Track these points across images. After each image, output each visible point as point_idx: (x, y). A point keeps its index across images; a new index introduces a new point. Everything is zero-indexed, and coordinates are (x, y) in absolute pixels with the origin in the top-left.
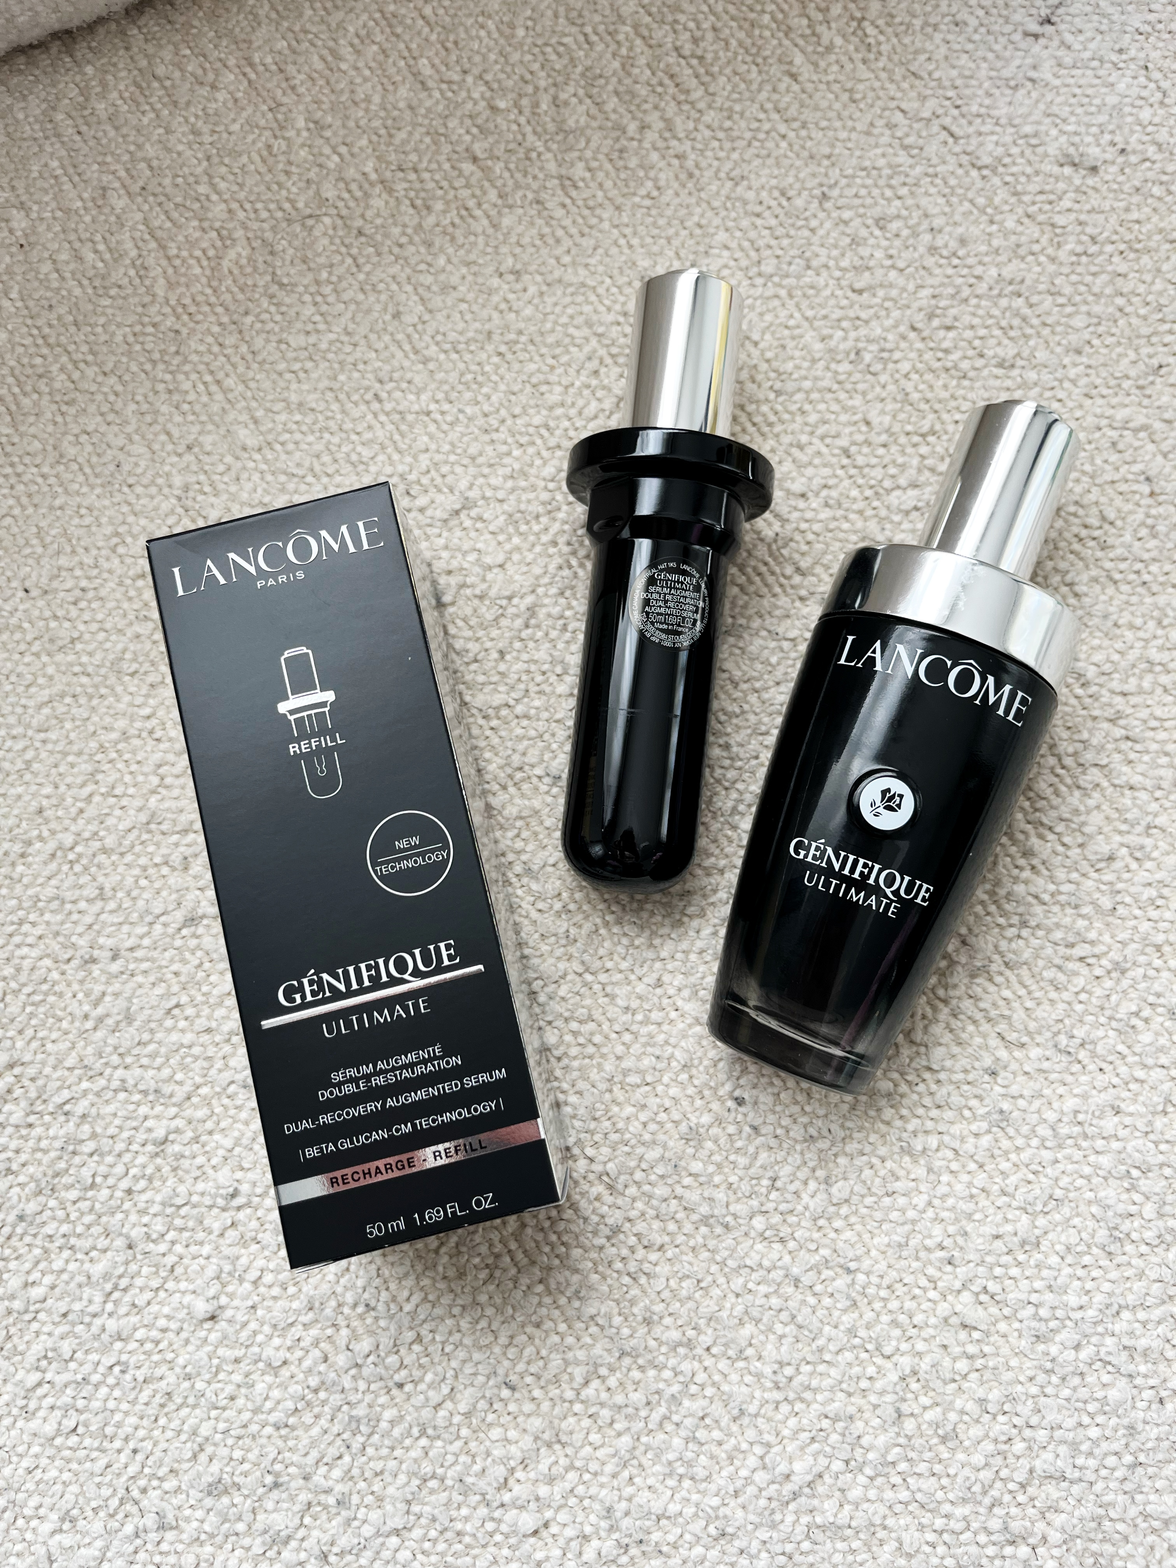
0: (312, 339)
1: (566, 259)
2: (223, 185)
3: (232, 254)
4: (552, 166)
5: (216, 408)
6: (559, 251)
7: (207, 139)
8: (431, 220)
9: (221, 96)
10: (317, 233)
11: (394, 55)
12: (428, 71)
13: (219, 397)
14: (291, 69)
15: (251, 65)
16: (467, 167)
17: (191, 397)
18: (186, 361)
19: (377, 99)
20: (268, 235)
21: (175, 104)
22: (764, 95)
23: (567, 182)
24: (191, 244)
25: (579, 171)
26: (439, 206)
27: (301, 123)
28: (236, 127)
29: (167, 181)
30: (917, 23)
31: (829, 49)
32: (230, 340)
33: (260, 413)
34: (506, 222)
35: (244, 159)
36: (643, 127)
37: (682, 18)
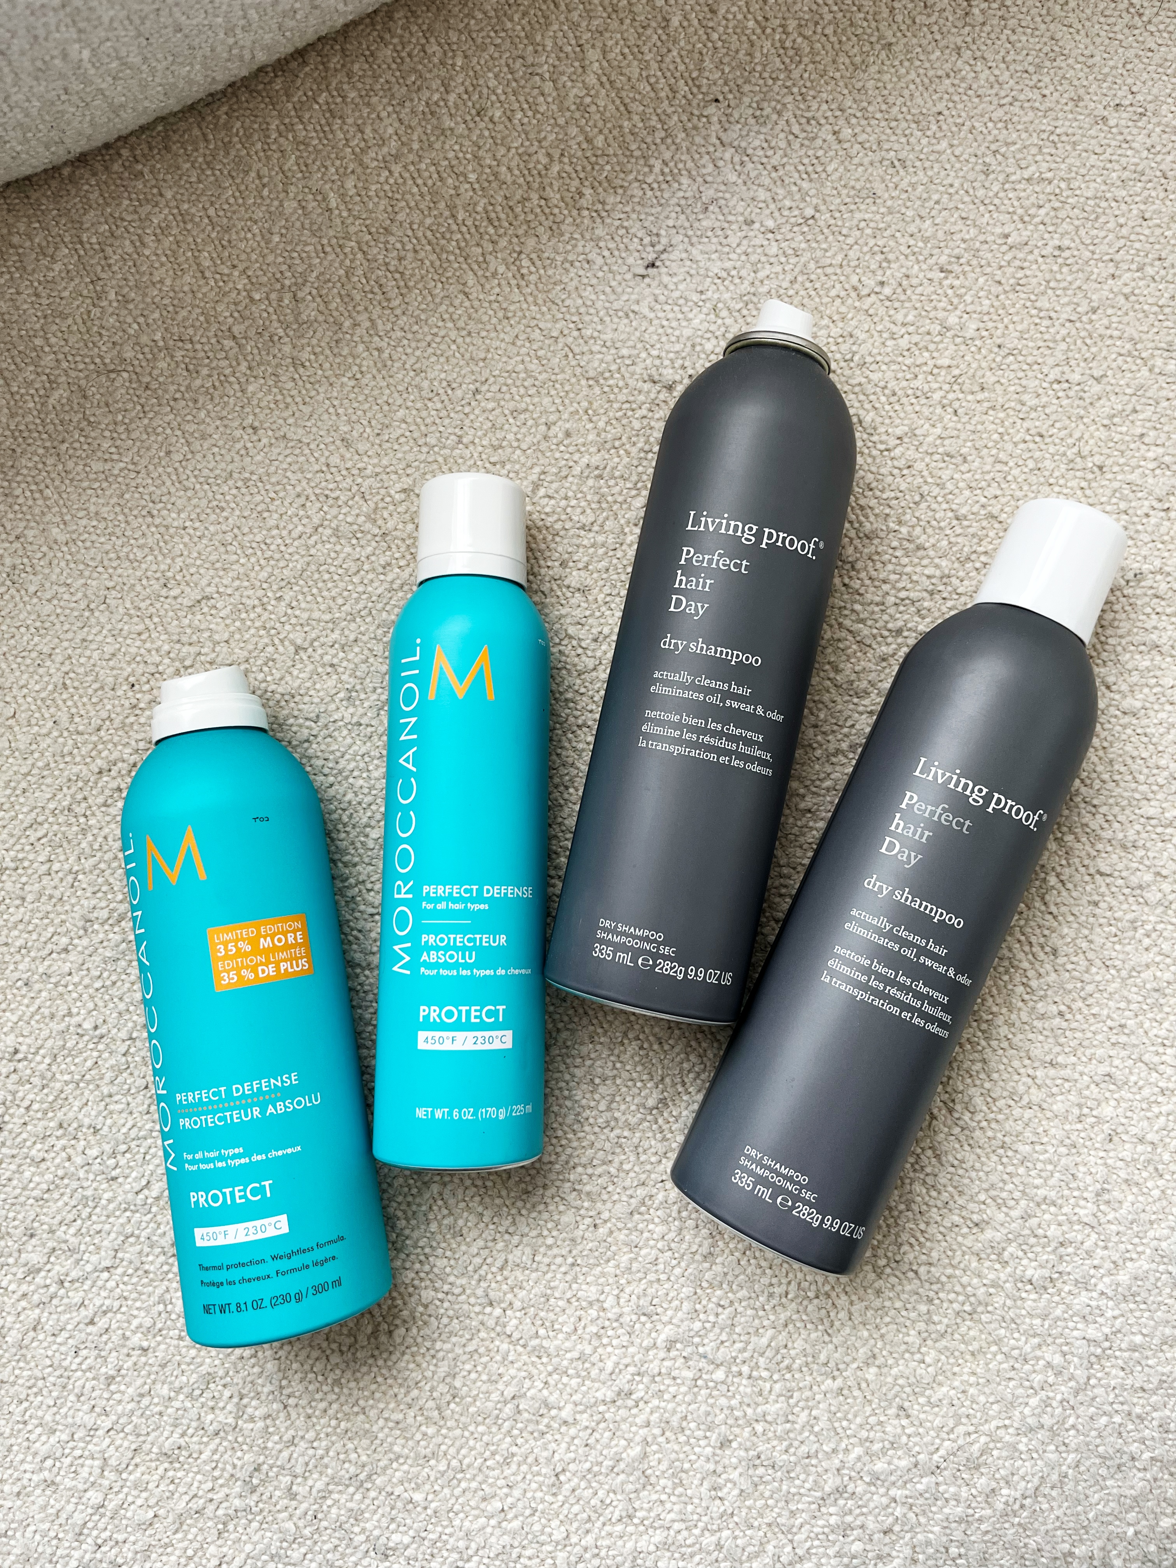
0: (108, 466)
1: (291, 421)
2: (53, 340)
3: (56, 395)
4: (287, 349)
5: (37, 511)
6: (286, 414)
7: (45, 301)
8: (198, 382)
9: (57, 267)
10: (117, 384)
11: (184, 246)
12: (207, 263)
13: (40, 502)
14: (109, 250)
15: (81, 243)
16: (228, 343)
17: (21, 500)
18: (18, 474)
19: (168, 282)
20: (83, 383)
21: (25, 269)
22: (444, 307)
23: (297, 363)
24: (29, 384)
25: (305, 355)
26: (205, 371)
27: (112, 296)
28: (66, 294)
29: (14, 333)
30: (559, 258)
31: (494, 274)
32: (50, 461)
33: (68, 518)
34: (251, 389)
35: (70, 321)
36: (356, 325)
37: (392, 239)
